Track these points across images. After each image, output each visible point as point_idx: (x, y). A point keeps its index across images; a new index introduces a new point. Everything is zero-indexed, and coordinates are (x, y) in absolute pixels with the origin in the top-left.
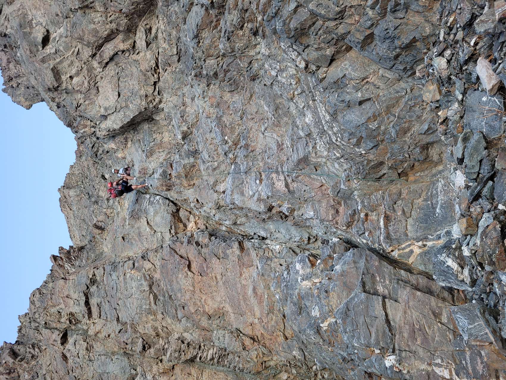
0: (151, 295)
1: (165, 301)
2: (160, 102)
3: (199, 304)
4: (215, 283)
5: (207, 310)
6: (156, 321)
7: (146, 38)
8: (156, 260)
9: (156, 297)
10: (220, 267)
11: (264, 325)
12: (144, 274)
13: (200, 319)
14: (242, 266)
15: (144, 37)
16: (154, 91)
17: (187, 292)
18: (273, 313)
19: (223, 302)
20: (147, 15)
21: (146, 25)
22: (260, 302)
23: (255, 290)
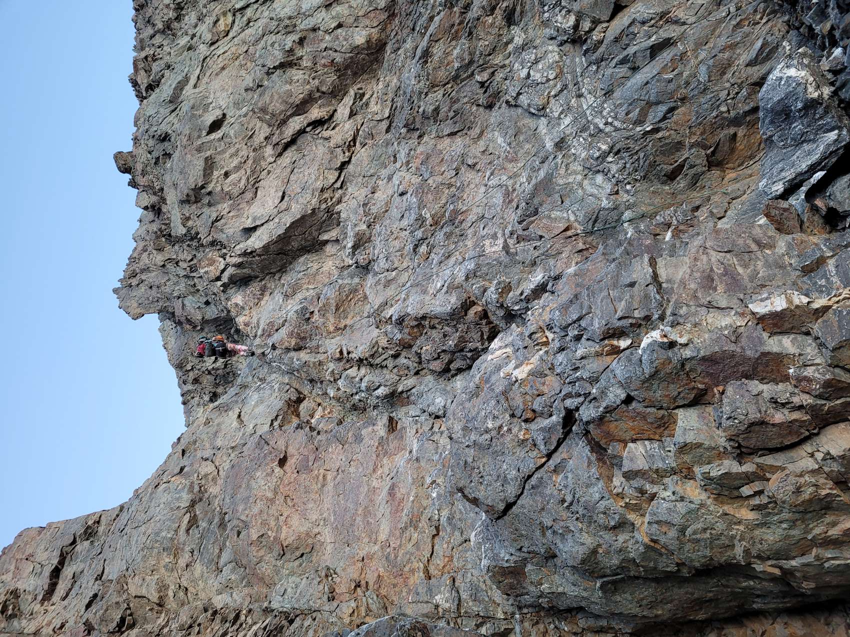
0: (188, 515)
1: (208, 529)
2: (339, 201)
3: (273, 523)
4: (319, 486)
5: (283, 536)
6: (172, 570)
7: (353, 104)
8: (225, 461)
9: (193, 522)
10: (340, 458)
11: (389, 553)
12: (192, 483)
13: (263, 556)
14: (381, 456)
15: (351, 102)
16: (336, 181)
17: (258, 501)
18: (416, 528)
19: (322, 523)
20: (365, 76)
21: (358, 89)
22: (397, 511)
23: (393, 489)
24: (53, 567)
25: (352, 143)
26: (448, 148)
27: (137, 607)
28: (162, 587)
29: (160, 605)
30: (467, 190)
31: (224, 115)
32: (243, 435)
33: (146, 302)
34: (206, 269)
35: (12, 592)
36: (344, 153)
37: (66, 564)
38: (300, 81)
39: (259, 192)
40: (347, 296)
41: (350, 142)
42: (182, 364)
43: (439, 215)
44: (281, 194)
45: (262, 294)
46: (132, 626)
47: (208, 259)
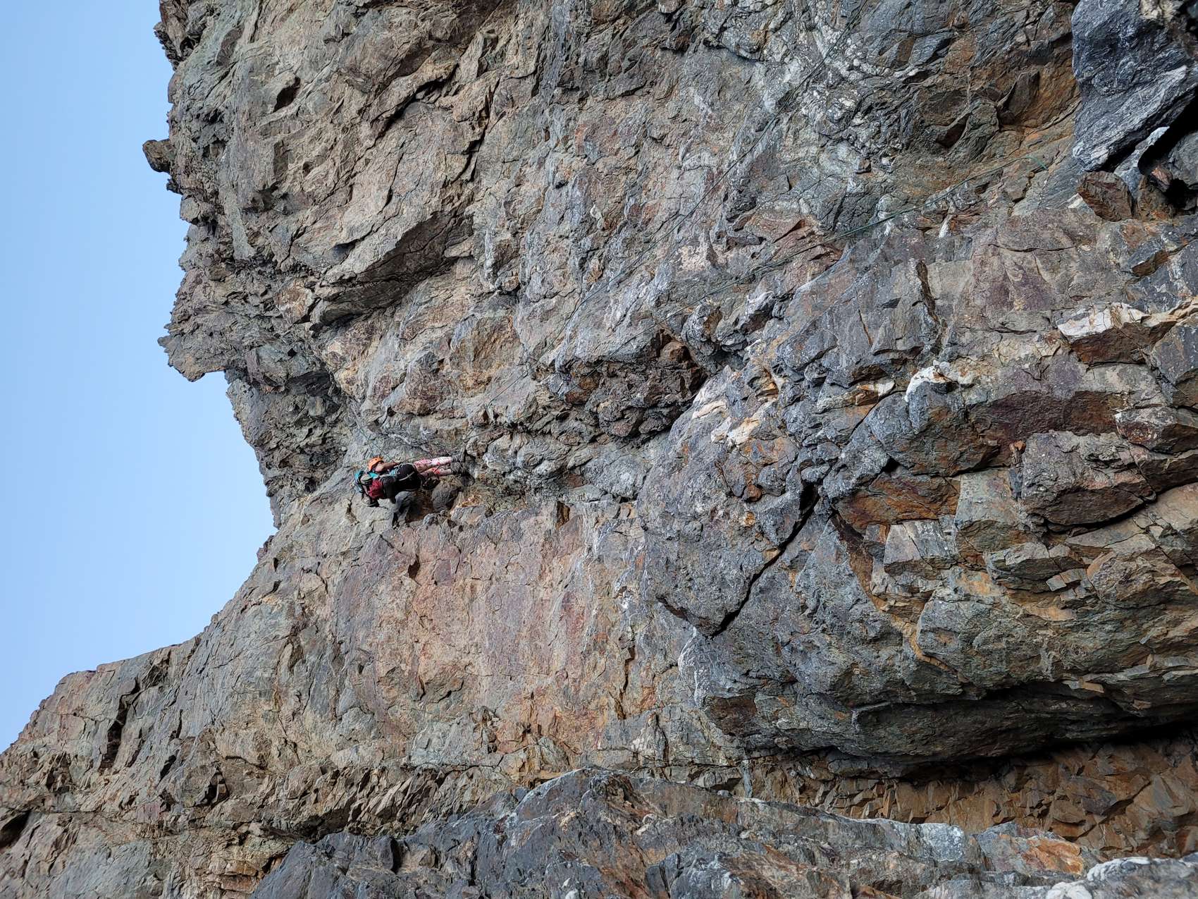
0: (290, 647)
1: (319, 664)
2: (471, 200)
3: (406, 653)
4: (467, 601)
5: (421, 670)
6: (274, 721)
7: (482, 55)
8: (335, 573)
9: (297, 656)
10: (493, 561)
11: (567, 686)
12: (292, 603)
13: (395, 697)
14: (550, 557)
15: (479, 53)
16: (464, 171)
17: (384, 625)
18: (602, 651)
19: (473, 650)
21: (489, 32)
22: (574, 630)
23: (568, 601)
24: (112, 723)
25: (484, 114)
26: (623, 114)
27: (230, 771)
28: (263, 744)
29: (261, 767)
30: (653, 175)
31: (297, 80)
32: (357, 535)
33: (207, 355)
34: (288, 306)
35: (59, 759)
36: (473, 128)
37: (128, 719)
38: (404, 25)
39: (355, 192)
40: (490, 336)
41: (481, 111)
42: (263, 440)
43: (614, 215)
44: (386, 193)
45: (369, 338)
46: (225, 796)
47: (290, 292)
